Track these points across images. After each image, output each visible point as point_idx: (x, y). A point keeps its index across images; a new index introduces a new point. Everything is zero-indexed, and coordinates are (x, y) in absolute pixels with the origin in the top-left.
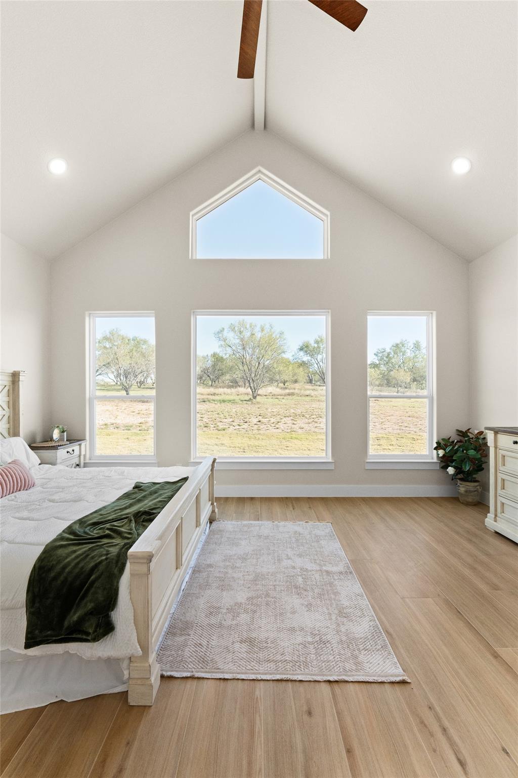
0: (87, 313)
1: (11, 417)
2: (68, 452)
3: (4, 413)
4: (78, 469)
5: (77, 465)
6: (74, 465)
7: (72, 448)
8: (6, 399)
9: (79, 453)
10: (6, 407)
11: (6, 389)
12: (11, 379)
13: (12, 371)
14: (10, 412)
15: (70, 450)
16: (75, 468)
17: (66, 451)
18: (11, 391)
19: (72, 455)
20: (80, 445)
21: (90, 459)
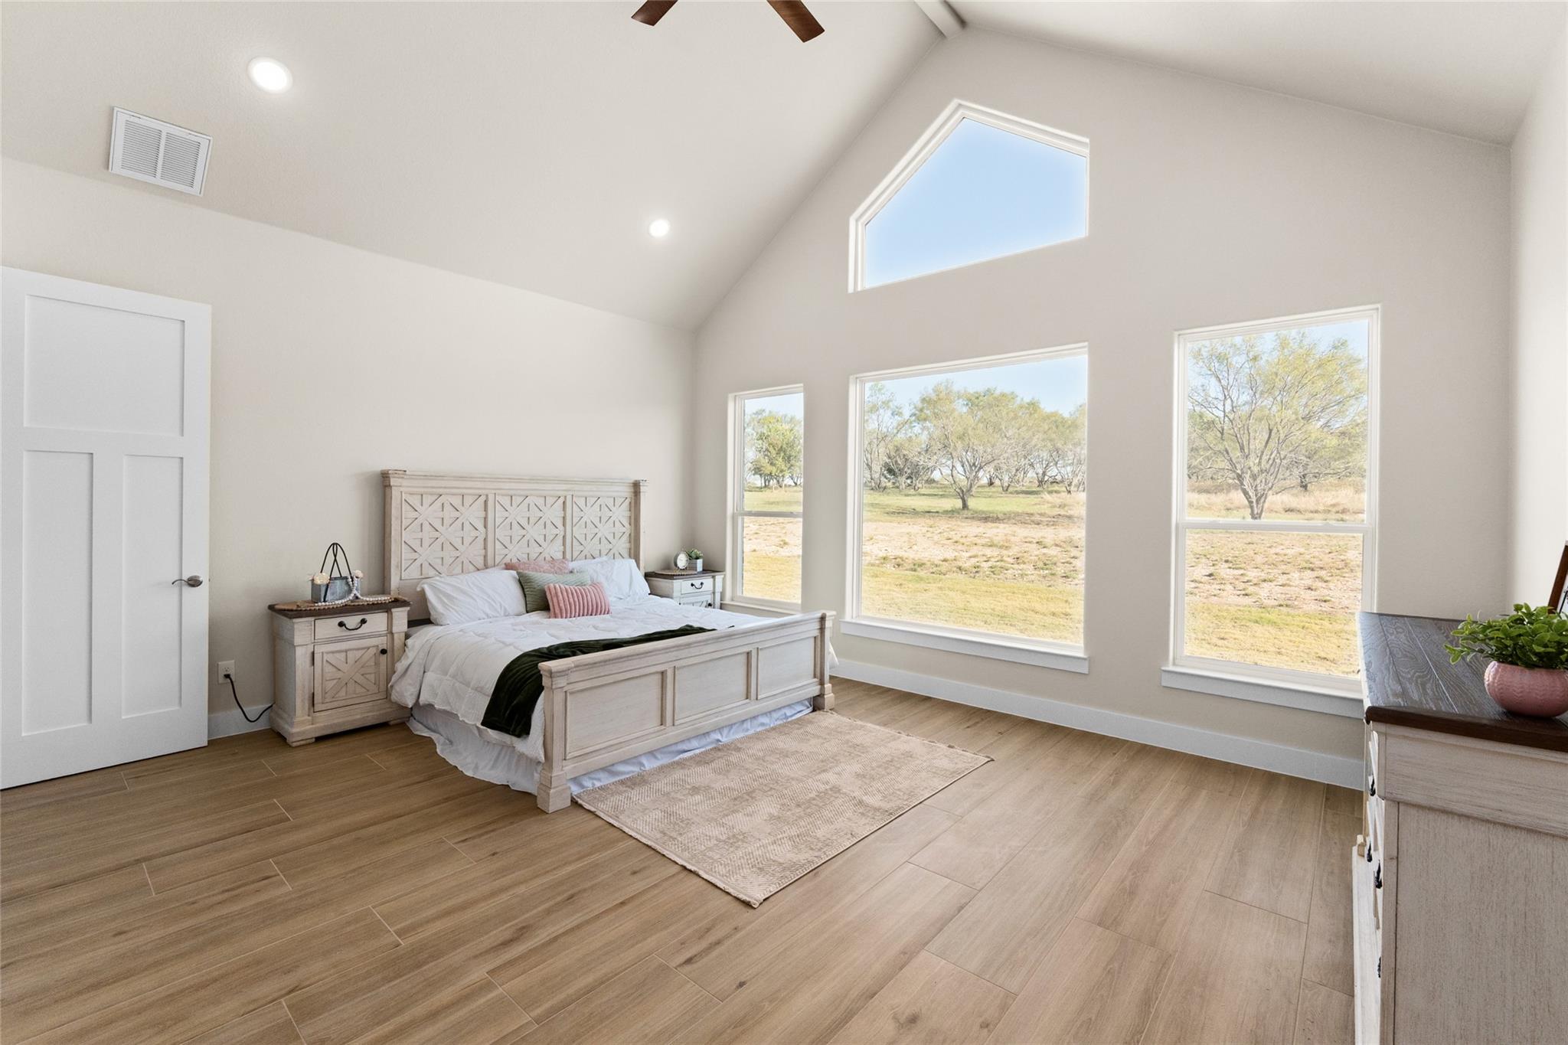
0: (731, 396)
1: (633, 535)
2: (692, 585)
3: (624, 530)
4: (710, 609)
5: (710, 605)
6: (705, 604)
7: (701, 581)
8: (627, 514)
9: (712, 589)
10: (627, 524)
11: (628, 501)
12: (632, 490)
13: (632, 481)
14: (631, 530)
15: (697, 582)
16: (706, 607)
17: (690, 582)
18: (633, 505)
19: (700, 590)
20: (713, 577)
21: (732, 600)
